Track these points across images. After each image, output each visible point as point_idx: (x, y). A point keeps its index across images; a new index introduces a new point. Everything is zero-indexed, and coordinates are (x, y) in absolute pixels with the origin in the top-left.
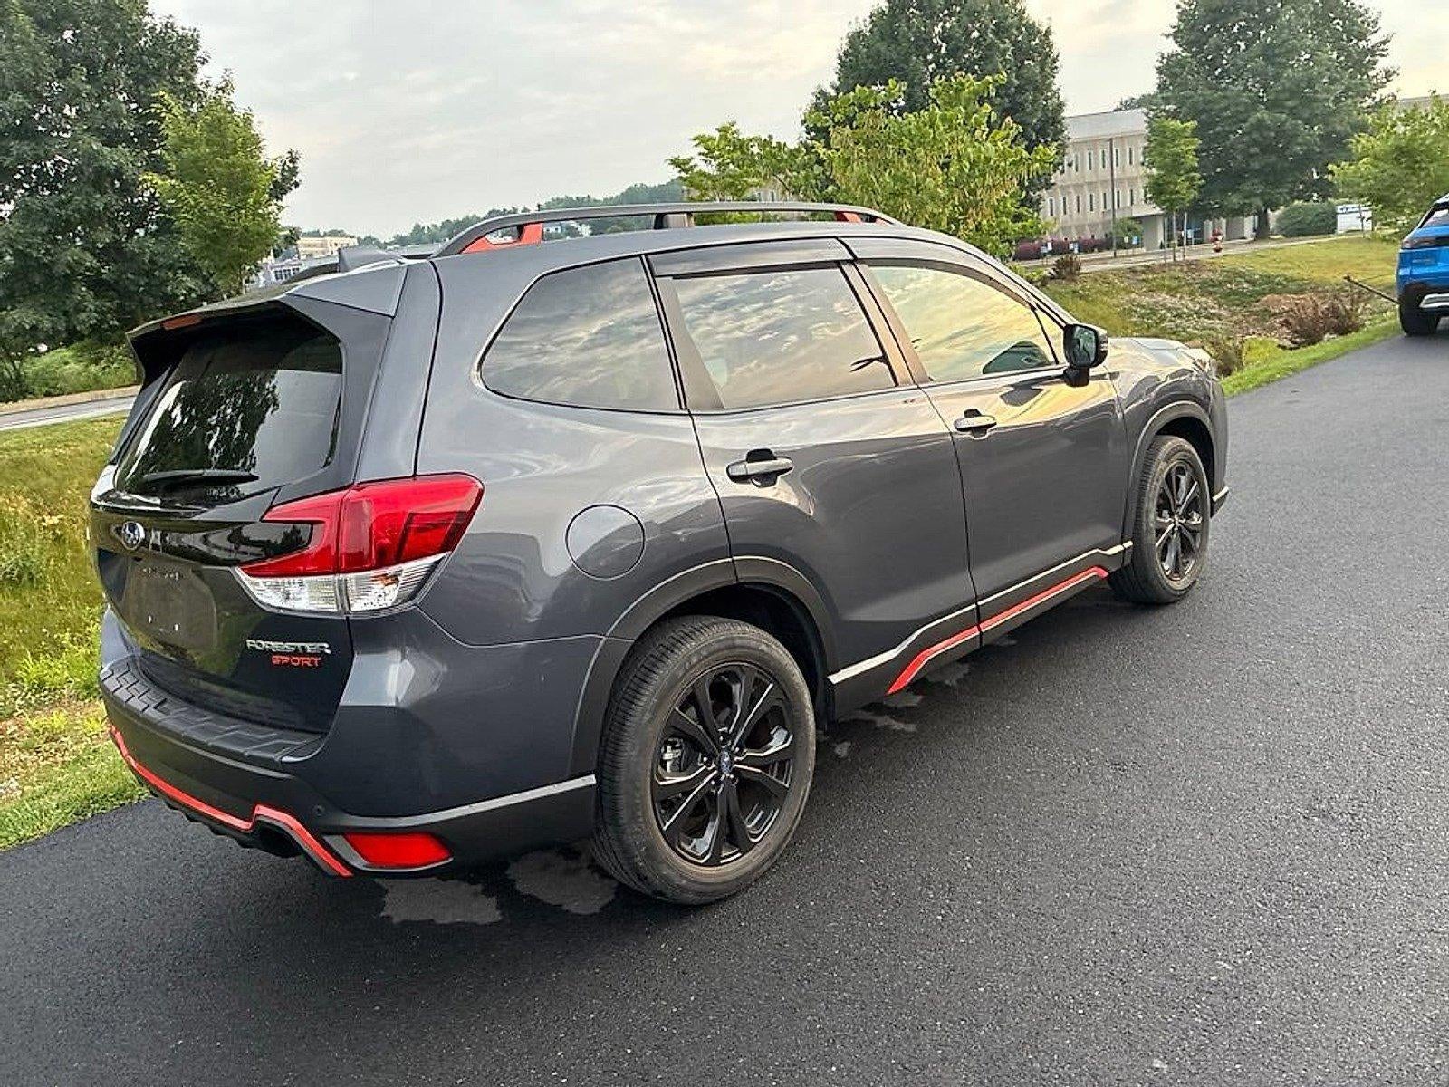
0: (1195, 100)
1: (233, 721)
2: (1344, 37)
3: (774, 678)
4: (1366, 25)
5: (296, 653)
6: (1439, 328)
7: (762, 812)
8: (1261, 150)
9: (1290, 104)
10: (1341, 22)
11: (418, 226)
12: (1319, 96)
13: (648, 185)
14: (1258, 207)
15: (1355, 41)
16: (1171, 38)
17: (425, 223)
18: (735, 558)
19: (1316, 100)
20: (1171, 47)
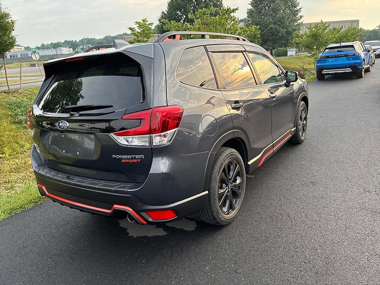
0: (256, 21)
1: (101, 181)
2: (291, 7)
3: (239, 163)
4: (296, 4)
5: (132, 158)
6: (325, 78)
7: (235, 200)
8: (272, 35)
9: (279, 23)
10: (290, 3)
11: (43, 44)
12: (285, 22)
13: (111, 36)
14: (271, 49)
15: (294, 8)
16: (250, 5)
17: (45, 43)
18: (234, 130)
19: (284, 23)
20: (250, 7)
